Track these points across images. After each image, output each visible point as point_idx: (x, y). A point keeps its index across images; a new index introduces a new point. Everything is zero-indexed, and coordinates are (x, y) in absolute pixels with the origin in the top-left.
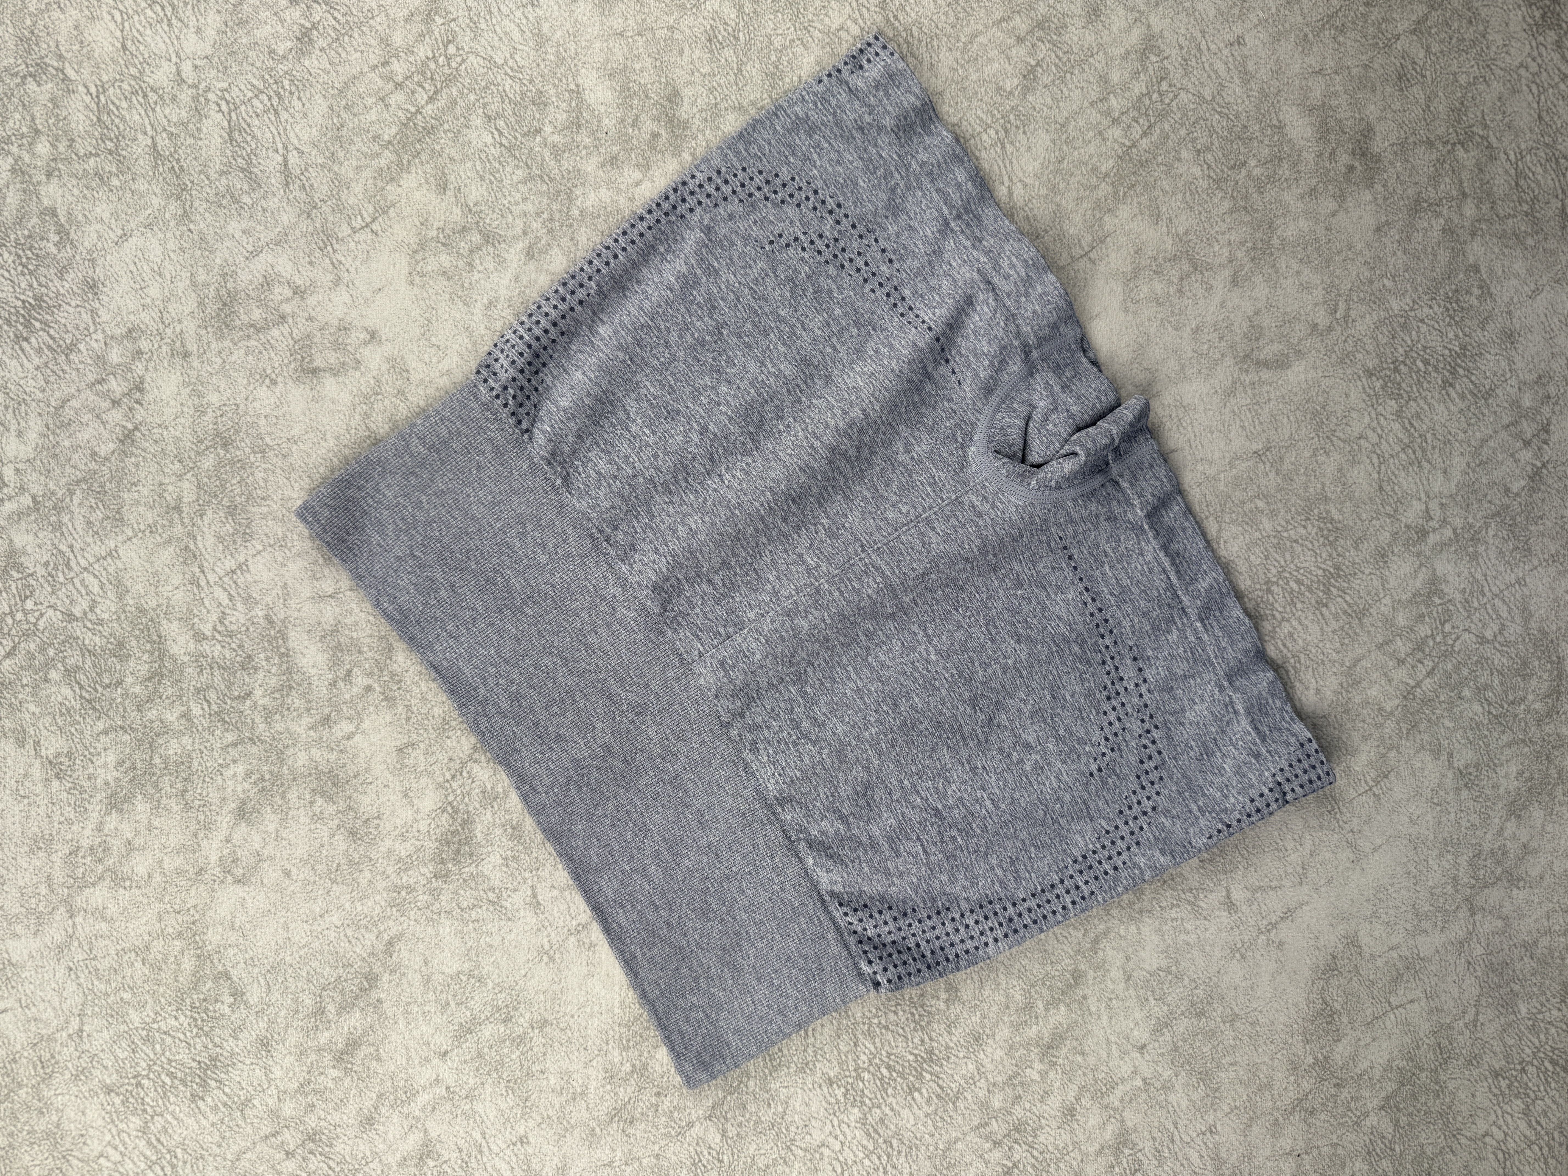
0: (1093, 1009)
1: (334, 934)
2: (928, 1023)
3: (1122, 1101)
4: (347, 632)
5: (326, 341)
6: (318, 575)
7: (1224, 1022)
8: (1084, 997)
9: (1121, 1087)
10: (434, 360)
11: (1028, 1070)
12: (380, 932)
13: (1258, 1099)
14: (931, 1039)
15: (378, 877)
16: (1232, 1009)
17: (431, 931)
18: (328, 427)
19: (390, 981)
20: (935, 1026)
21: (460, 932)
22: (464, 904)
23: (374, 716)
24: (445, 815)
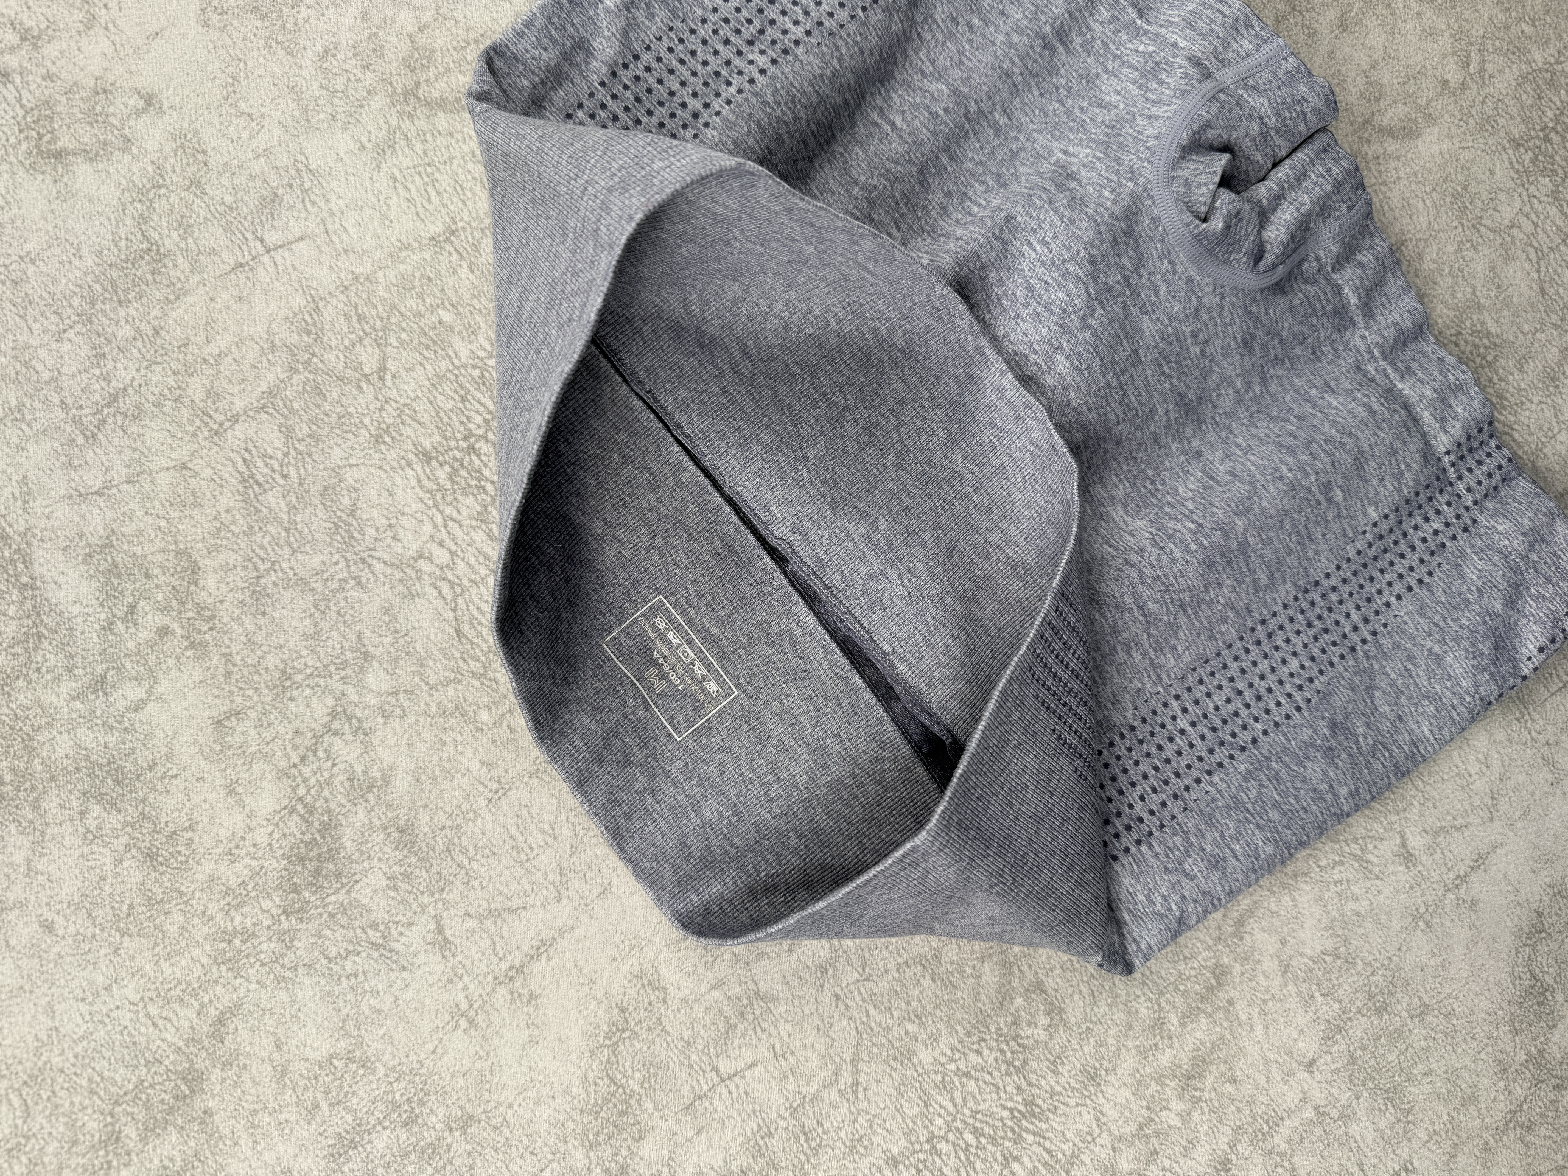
0: (1243, 1017)
1: (129, 1015)
2: (1025, 1062)
3: (1289, 1141)
4: (125, 547)
5: (75, 110)
6: (76, 463)
7: (1412, 1017)
8: (1231, 1002)
9: (1287, 1122)
10: (245, 135)
11: (1165, 1113)
12: (203, 1006)
13: (1462, 1117)
14: (1030, 1084)
15: (196, 921)
16: (1420, 998)
17: (283, 996)
18: (83, 238)
19: (224, 1080)
20: (1034, 1065)
21: (329, 993)
22: (333, 952)
23: (174, 673)
24: (295, 817)
